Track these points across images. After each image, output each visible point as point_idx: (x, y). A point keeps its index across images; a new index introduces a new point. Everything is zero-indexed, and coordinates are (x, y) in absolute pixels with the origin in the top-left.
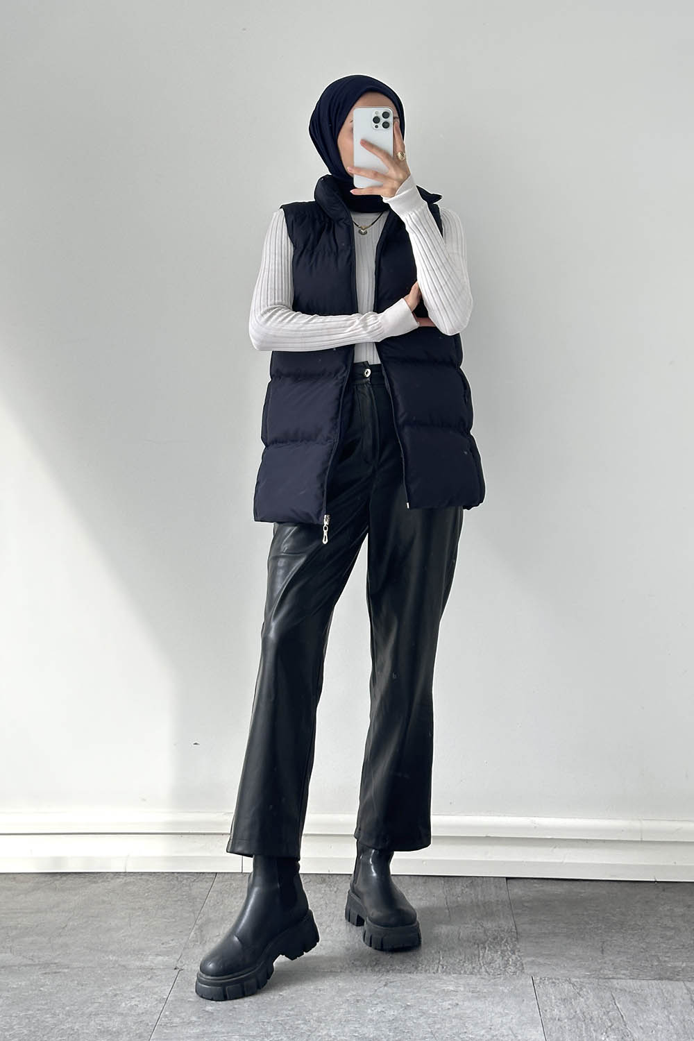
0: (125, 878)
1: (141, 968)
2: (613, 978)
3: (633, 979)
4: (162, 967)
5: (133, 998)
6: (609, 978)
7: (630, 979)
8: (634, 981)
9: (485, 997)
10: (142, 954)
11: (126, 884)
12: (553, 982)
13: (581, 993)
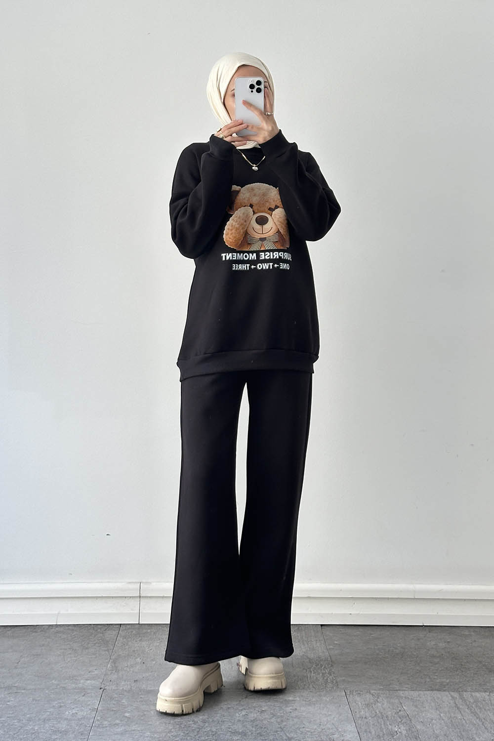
0: (57, 629)
1: (75, 688)
2: (399, 690)
3: (413, 690)
4: (91, 687)
5: (73, 708)
6: (397, 690)
7: (411, 690)
8: (414, 692)
9: (314, 704)
10: (76, 680)
11: (57, 632)
12: (359, 694)
13: (378, 700)
